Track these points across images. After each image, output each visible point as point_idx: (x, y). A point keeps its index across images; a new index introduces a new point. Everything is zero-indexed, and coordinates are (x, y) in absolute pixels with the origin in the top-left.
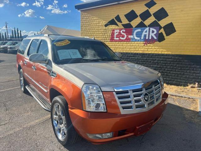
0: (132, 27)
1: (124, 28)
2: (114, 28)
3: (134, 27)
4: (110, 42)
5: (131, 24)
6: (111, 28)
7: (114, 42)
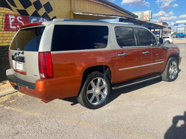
0: (29, 15)
1: (20, 14)
2: (7, 12)
3: (30, 15)
4: (5, 32)
5: (27, 11)
6: (3, 11)
7: (11, 32)
